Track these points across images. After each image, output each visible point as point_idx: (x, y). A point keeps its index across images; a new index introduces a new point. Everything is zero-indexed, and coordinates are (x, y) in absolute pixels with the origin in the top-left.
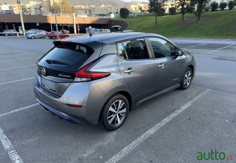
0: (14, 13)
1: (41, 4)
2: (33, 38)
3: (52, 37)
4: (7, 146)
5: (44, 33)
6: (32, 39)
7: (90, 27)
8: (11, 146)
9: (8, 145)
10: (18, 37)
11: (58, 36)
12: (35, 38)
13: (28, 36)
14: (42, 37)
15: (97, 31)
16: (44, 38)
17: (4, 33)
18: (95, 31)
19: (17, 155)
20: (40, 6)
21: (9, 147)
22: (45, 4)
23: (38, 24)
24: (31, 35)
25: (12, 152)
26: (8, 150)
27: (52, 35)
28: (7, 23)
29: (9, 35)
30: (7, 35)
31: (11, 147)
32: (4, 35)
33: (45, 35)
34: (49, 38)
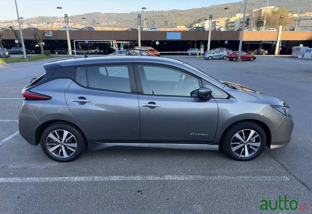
0: (204, 30)
1: (249, 16)
2: (210, 58)
3: (232, 59)
5: (224, 52)
6: (208, 61)
7: (301, 46)
10: (198, 57)
11: (240, 58)
12: (212, 59)
13: (205, 56)
14: (222, 58)
15: (310, 52)
16: (224, 59)
17: (188, 52)
18: (307, 52)
20: (247, 19)
22: (253, 16)
23: (226, 42)
24: (208, 55)
27: (233, 56)
28: (197, 41)
29: (192, 54)
30: (190, 54)
32: (187, 54)
33: (226, 55)
34: (229, 60)
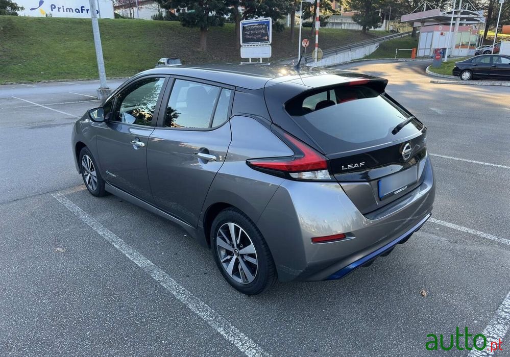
4: (498, 330)
8: (494, 324)
9: (494, 330)
19: (504, 305)
21: (498, 326)
25: (506, 314)
26: (506, 324)
31: (496, 322)
